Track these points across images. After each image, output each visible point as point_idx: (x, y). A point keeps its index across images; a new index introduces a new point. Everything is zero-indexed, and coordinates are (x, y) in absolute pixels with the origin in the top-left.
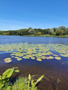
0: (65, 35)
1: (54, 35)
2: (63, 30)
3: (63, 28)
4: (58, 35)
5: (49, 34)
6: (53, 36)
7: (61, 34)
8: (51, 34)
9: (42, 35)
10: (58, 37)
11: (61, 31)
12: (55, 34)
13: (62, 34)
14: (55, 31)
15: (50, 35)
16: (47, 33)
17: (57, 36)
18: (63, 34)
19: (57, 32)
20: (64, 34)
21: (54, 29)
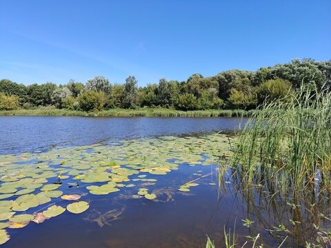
0: (110, 107)
1: (75, 108)
2: (102, 93)
3: (102, 85)
4: (87, 110)
5: (53, 103)
6: (70, 112)
7: (99, 105)
8: (61, 104)
9: (25, 108)
10: (90, 116)
11: (97, 94)
12: (77, 103)
13: (102, 105)
14: (76, 96)
15: (60, 107)
16: (47, 102)
17: (85, 113)
18: (105, 106)
19: (85, 99)
20: (107, 106)
21: (73, 86)
